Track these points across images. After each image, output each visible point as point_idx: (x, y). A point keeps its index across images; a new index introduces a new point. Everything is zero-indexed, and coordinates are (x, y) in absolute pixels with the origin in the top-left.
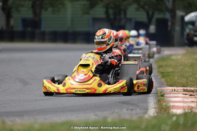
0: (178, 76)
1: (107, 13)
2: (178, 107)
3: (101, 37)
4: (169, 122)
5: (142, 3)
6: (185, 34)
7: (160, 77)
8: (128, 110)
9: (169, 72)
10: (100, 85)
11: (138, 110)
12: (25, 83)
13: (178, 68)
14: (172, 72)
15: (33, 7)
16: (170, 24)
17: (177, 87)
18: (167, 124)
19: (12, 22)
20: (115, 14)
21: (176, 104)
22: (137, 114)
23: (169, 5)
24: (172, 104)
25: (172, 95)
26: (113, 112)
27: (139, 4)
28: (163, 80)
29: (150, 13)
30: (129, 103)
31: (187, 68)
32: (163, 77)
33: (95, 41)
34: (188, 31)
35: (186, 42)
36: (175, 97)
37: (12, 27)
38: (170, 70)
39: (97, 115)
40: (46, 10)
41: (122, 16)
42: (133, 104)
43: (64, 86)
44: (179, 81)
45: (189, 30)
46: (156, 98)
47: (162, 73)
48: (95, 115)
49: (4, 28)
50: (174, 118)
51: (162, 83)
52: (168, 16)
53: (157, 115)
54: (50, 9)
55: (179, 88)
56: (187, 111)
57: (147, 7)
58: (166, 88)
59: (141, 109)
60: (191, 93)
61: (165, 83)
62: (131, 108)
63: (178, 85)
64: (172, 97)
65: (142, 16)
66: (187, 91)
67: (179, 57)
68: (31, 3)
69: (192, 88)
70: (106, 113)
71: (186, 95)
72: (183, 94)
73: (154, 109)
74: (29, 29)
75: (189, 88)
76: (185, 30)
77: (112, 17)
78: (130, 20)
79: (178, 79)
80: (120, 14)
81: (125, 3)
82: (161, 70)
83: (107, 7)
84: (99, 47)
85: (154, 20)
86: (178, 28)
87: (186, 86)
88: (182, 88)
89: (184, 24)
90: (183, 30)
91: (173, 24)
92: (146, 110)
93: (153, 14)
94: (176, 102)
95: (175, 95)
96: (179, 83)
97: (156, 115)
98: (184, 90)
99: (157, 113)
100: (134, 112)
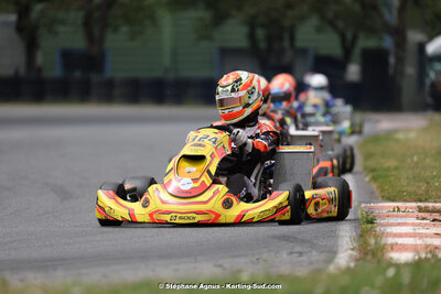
0: (408, 178)
1: (252, 36)
2: (403, 248)
3: (229, 88)
4: (379, 281)
5: (330, 15)
6: (428, 82)
7: (367, 179)
8: (291, 253)
9: (388, 169)
10: (227, 204)
11: (314, 253)
12: (64, 194)
13: (409, 160)
14: (396, 168)
15: (87, 24)
16: (392, 60)
17: (406, 201)
18: (372, 286)
19: (40, 59)
20: (269, 39)
21: (400, 241)
22: (311, 263)
23: (391, 17)
24: (390, 240)
25: (392, 221)
26: (258, 259)
27: (323, 17)
28: (374, 186)
29: (349, 36)
30: (295, 238)
31: (428, 161)
32: (374, 179)
33: (217, 98)
34: (432, 75)
35: (429, 100)
36: (399, 224)
37: (39, 70)
38: (392, 163)
39: (221, 266)
40: (116, 30)
41: (286, 44)
42: (303, 241)
43: (145, 206)
44: (409, 189)
45: (436, 75)
46: (356, 227)
47: (373, 170)
48: (215, 266)
49: (22, 71)
50: (391, 272)
51: (372, 193)
52: (388, 42)
53: (356, 266)
54: (124, 29)
55: (408, 204)
56: (423, 256)
57: (341, 24)
58: (380, 204)
59: (322, 252)
60: (436, 216)
61: (377, 193)
62: (298, 249)
63: (407, 197)
64: (392, 225)
65: (330, 44)
66: (426, 210)
67: (412, 135)
68: (81, 15)
69: (439, 205)
70: (241, 262)
71: (424, 219)
72: (418, 218)
73: (351, 252)
74: (78, 74)
75: (430, 205)
76: (428, 75)
77: (263, 45)
78: (304, 52)
79: (408, 185)
80: (280, 38)
81: (290, 13)
82: (372, 163)
83: (252, 24)
84: (226, 112)
85: (357, 52)
86: (410, 70)
87: (426, 200)
88: (414, 204)
89: (424, 60)
90: (422, 73)
91: (400, 60)
92: (333, 253)
93: (355, 38)
94: (400, 235)
95: (400, 221)
96: (410, 194)
97: (352, 265)
98: (420, 210)
99: (357, 260)
100: (304, 258)
